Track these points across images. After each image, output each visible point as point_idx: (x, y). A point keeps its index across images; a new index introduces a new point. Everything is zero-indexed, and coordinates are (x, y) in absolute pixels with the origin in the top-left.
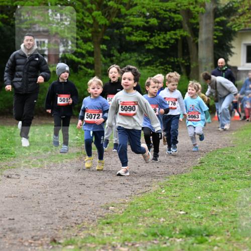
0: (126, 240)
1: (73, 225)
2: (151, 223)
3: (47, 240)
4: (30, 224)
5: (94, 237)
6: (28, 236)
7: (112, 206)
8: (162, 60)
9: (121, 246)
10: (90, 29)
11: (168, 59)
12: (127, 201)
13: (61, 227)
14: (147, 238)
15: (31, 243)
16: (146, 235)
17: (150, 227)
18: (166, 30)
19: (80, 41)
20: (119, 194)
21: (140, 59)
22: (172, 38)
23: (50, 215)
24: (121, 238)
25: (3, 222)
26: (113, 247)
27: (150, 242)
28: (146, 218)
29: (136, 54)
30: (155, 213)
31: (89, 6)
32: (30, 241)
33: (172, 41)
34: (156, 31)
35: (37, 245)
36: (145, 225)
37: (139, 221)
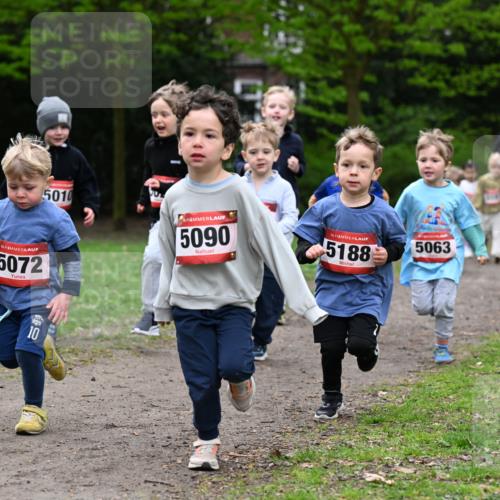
0: (410, 454)
1: (312, 424)
2: (456, 423)
3: (265, 453)
4: (232, 422)
5: (351, 447)
6: (228, 444)
7: (384, 391)
8: (473, 118)
9: (401, 465)
10: (341, 62)
11: (486, 116)
12: (410, 380)
13: (290, 429)
14: (449, 451)
15: (235, 457)
16: (448, 445)
17: (455, 430)
18: (482, 62)
19: (322, 84)
20: (396, 369)
21: (433, 117)
22: (492, 78)
23: (269, 405)
24: (400, 449)
25: (182, 418)
26: (387, 465)
27: (456, 458)
28: (446, 413)
29: (426, 108)
30: (463, 403)
31: (337, 18)
32: (232, 453)
33: (494, 84)
34: (462, 64)
35: (245, 460)
36: (445, 426)
37: (435, 419)
